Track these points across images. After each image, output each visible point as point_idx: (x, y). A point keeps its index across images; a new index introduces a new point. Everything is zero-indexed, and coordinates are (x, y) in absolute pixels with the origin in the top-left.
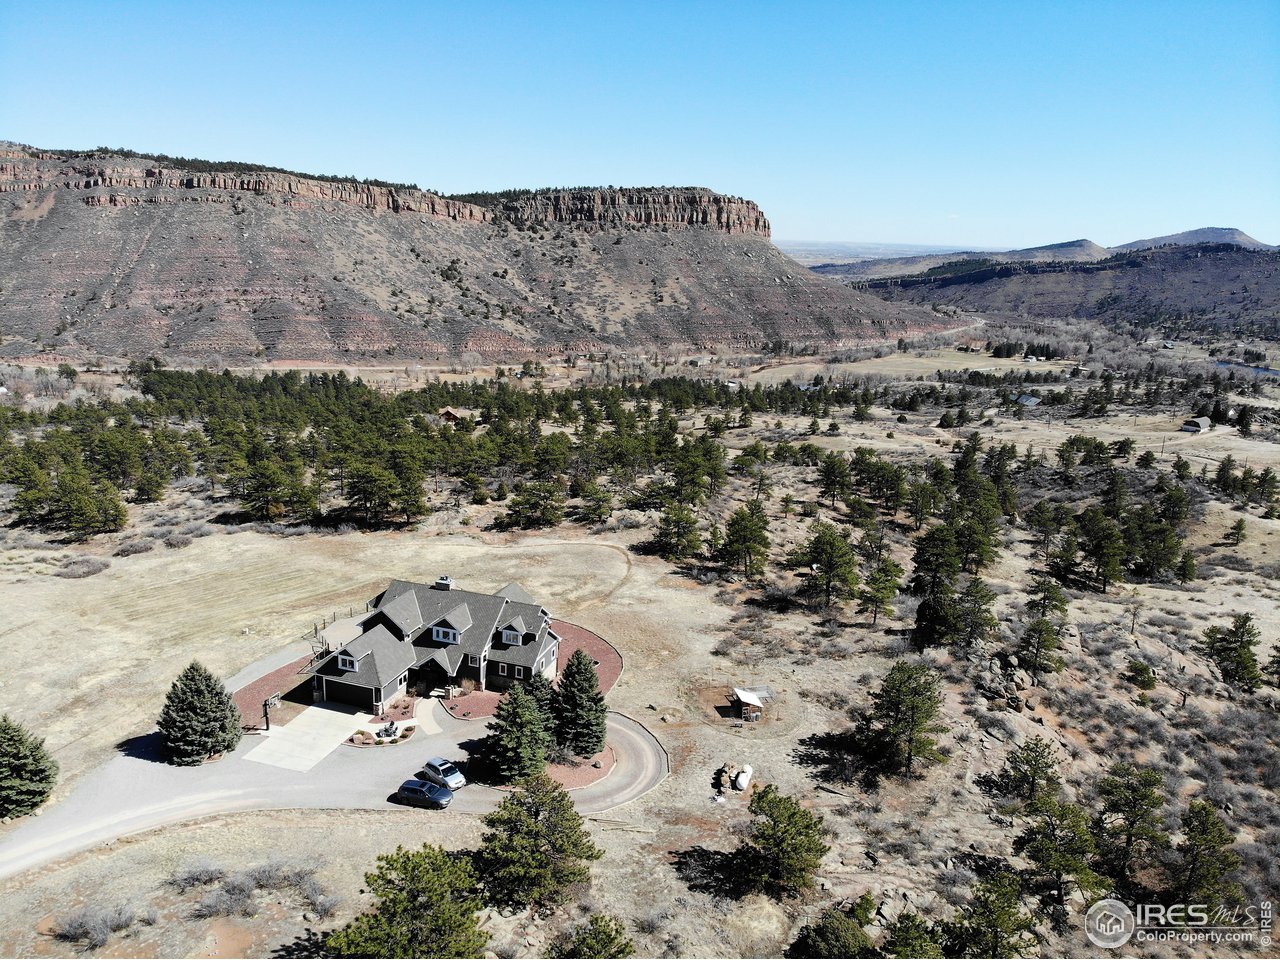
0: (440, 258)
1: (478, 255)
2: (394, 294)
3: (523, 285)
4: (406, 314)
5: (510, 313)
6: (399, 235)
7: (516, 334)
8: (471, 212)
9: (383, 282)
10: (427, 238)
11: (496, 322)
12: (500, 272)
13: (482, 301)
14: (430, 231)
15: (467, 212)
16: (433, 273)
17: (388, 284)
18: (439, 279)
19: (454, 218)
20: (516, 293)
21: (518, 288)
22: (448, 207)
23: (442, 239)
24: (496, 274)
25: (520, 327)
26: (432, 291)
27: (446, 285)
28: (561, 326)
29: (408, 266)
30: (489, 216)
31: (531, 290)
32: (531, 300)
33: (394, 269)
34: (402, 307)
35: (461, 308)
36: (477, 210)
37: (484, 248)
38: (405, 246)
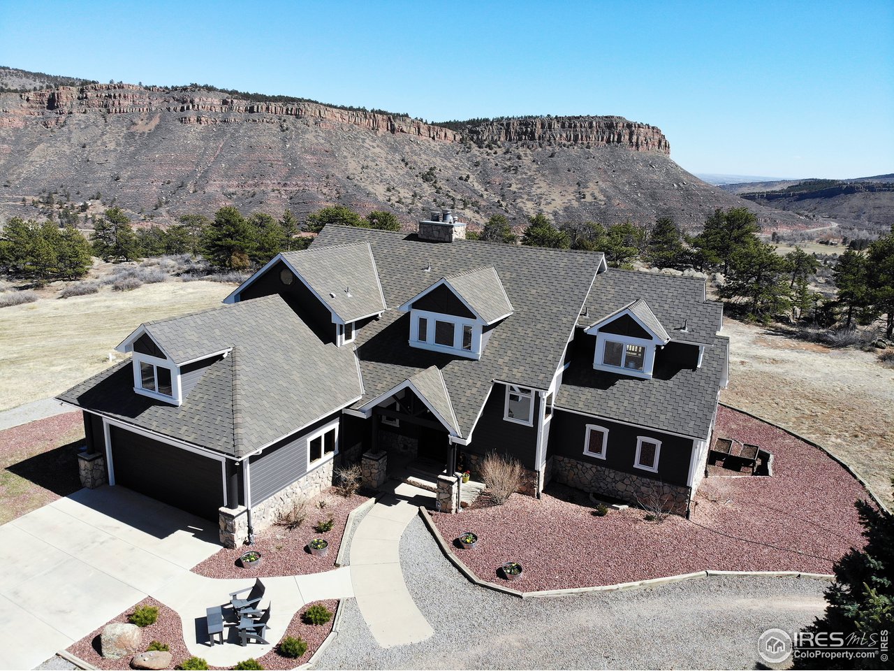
0: (422, 166)
1: (449, 165)
2: (389, 190)
3: (480, 187)
4: (396, 204)
5: (470, 205)
6: (394, 149)
7: (473, 220)
8: (446, 134)
9: (381, 182)
10: (414, 152)
11: (459, 211)
12: (464, 177)
13: (450, 196)
14: (416, 148)
15: (443, 134)
16: (417, 176)
17: (385, 183)
18: (420, 181)
19: (433, 138)
20: (474, 191)
21: (476, 188)
22: (429, 131)
23: (424, 153)
24: (461, 178)
25: (476, 215)
26: (415, 189)
27: (425, 185)
28: (507, 215)
29: (399, 171)
30: (458, 137)
31: (486, 190)
32: (485, 197)
33: (389, 173)
34: (394, 199)
35: (435, 201)
36: (450, 133)
37: (453, 160)
38: (398, 157)
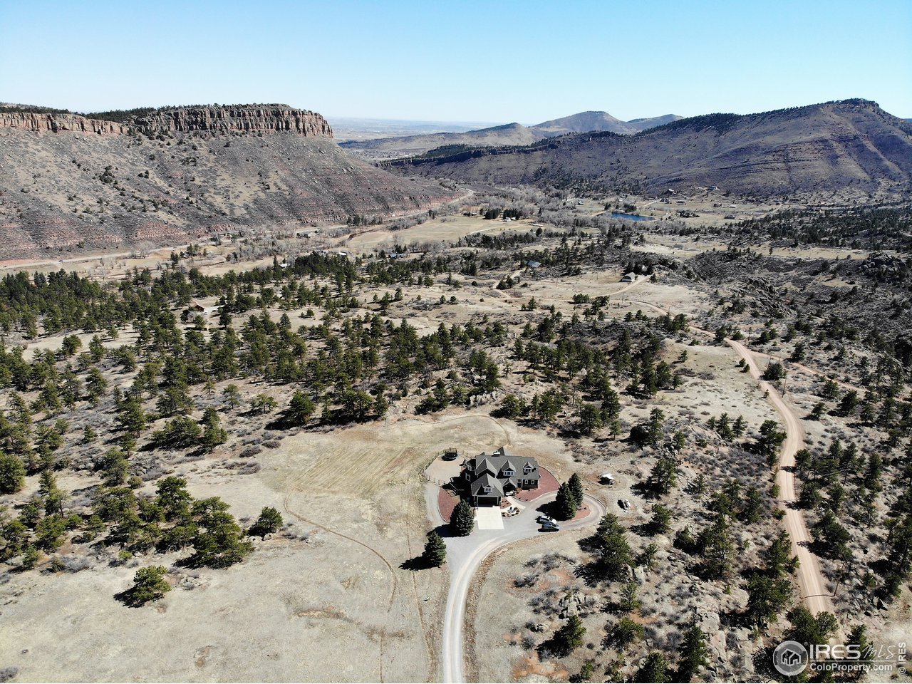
0: (96, 166)
1: (123, 161)
2: (70, 199)
3: (162, 182)
4: (84, 214)
5: (160, 206)
6: (61, 150)
7: (170, 222)
8: (111, 127)
9: (59, 190)
10: (82, 151)
11: (153, 214)
12: (143, 172)
13: (137, 198)
14: (83, 146)
15: (109, 128)
16: (94, 178)
17: (63, 191)
18: (100, 183)
19: (99, 132)
20: (159, 188)
21: (160, 185)
22: (93, 125)
23: (94, 150)
24: (140, 175)
25: (171, 216)
26: (97, 193)
27: (106, 187)
28: (201, 213)
29: (74, 174)
30: (125, 129)
31: (170, 186)
32: (172, 193)
33: (64, 179)
34: (80, 209)
35: (123, 205)
36: (116, 126)
37: (126, 155)
38: (67, 159)
